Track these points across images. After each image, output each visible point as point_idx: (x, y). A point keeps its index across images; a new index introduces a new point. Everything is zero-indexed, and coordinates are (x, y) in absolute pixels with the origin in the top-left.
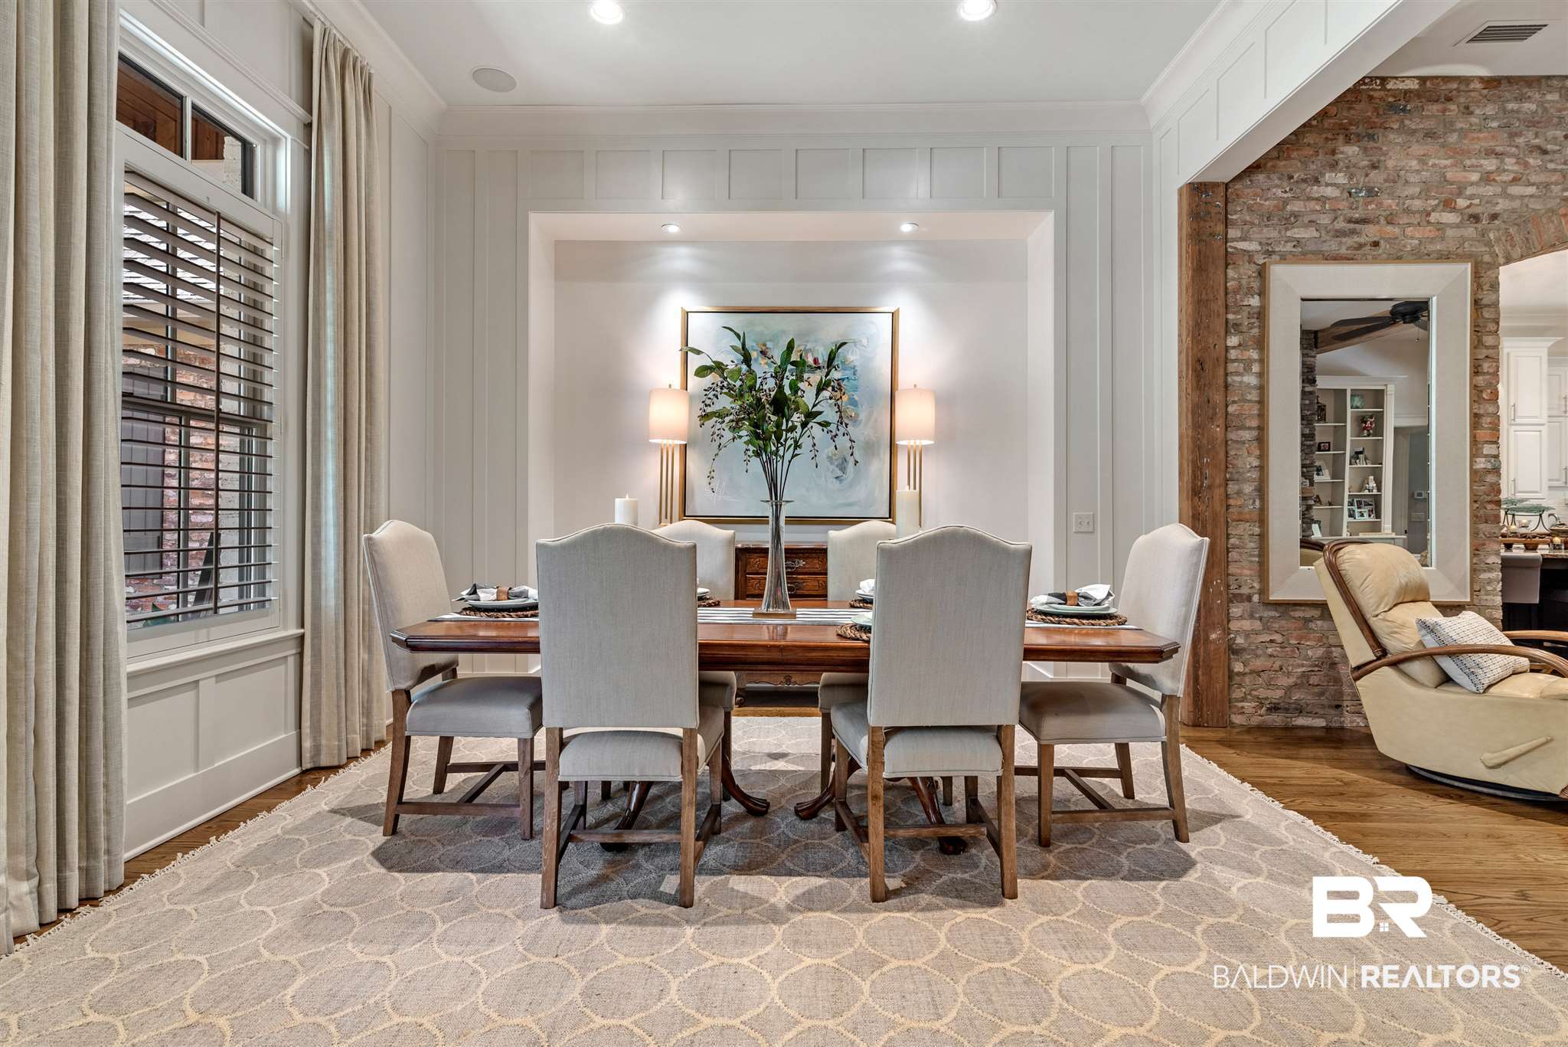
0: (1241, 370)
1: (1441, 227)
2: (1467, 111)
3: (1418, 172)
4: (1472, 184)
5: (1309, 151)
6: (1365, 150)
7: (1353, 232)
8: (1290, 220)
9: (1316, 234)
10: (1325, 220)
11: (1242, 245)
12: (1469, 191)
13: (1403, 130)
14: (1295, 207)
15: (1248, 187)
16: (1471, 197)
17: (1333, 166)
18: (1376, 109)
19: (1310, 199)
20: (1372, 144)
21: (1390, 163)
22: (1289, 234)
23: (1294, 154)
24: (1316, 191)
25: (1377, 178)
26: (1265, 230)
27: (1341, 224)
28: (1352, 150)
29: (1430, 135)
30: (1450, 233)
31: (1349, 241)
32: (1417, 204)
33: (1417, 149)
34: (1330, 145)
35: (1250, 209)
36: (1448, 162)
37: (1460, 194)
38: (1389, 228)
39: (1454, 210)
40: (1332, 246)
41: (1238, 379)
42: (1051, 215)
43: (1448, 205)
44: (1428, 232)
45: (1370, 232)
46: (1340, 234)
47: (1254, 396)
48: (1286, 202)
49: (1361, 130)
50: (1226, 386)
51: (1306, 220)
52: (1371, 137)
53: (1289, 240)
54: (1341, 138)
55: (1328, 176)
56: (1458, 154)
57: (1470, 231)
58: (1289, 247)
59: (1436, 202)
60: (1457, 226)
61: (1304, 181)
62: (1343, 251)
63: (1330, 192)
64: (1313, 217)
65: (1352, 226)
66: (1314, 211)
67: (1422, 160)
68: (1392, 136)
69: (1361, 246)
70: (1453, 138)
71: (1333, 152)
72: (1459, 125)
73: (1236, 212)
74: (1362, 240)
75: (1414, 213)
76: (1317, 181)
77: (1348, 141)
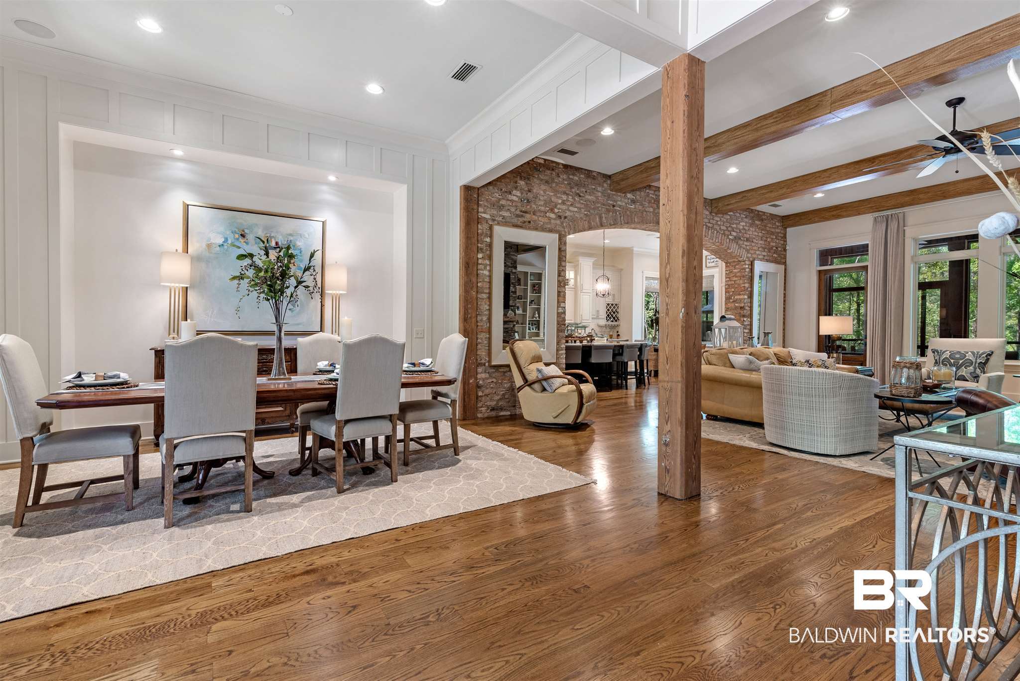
0: (483, 268)
1: (550, 218)
2: (558, 176)
3: (543, 196)
4: (559, 204)
5: (508, 180)
6: (527, 184)
7: (522, 216)
8: (501, 208)
9: (510, 215)
10: (513, 210)
11: (484, 215)
12: (558, 206)
13: (539, 178)
14: (503, 202)
15: (486, 191)
16: (559, 209)
17: (516, 188)
18: (530, 169)
19: (508, 200)
20: (528, 182)
21: (535, 191)
22: (500, 213)
23: (503, 181)
24: (510, 197)
25: (530, 195)
26: (492, 210)
27: (518, 212)
28: (522, 183)
29: (547, 182)
30: (553, 221)
31: (521, 219)
32: (543, 208)
33: (543, 187)
34: (515, 179)
35: (487, 200)
36: (552, 194)
37: (556, 207)
38: (534, 216)
39: (554, 213)
40: (515, 221)
41: (482, 272)
42: (405, 186)
43: (552, 210)
44: (546, 220)
45: (528, 217)
46: (518, 216)
47: (487, 280)
48: (500, 200)
49: (525, 175)
50: (477, 275)
51: (507, 208)
52: (529, 179)
53: (501, 216)
54: (519, 177)
55: (514, 192)
56: (556, 192)
57: (558, 222)
58: (500, 219)
59: (548, 209)
60: (555, 219)
61: (506, 192)
62: (519, 223)
63: (515, 198)
64: (509, 208)
65: (522, 213)
66: (509, 205)
67: (545, 191)
68: (535, 180)
69: (525, 222)
70: (554, 185)
71: (516, 182)
72: (556, 181)
73: (482, 201)
74: (525, 220)
75: (542, 212)
76: (510, 193)
77: (521, 179)
